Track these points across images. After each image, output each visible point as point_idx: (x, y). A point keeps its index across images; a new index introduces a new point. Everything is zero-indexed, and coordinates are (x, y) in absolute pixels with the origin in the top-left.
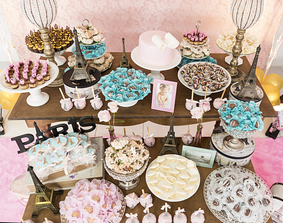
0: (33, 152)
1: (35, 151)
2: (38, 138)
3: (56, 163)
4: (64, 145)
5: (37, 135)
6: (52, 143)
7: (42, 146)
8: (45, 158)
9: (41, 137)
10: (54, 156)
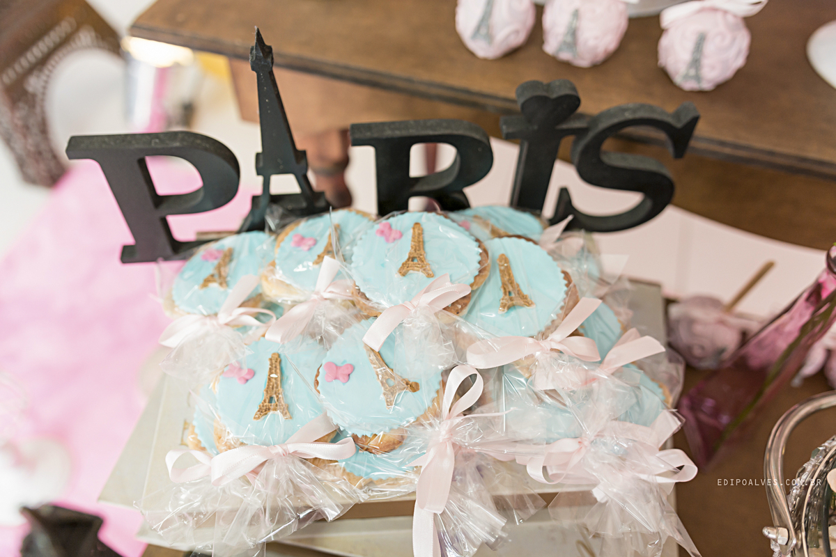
0: (207, 282)
1: (223, 281)
2: (266, 185)
3: (355, 438)
4: (448, 303)
5: (266, 166)
6: (358, 252)
7: (277, 254)
8: (277, 363)
9: (285, 184)
10: (353, 368)
